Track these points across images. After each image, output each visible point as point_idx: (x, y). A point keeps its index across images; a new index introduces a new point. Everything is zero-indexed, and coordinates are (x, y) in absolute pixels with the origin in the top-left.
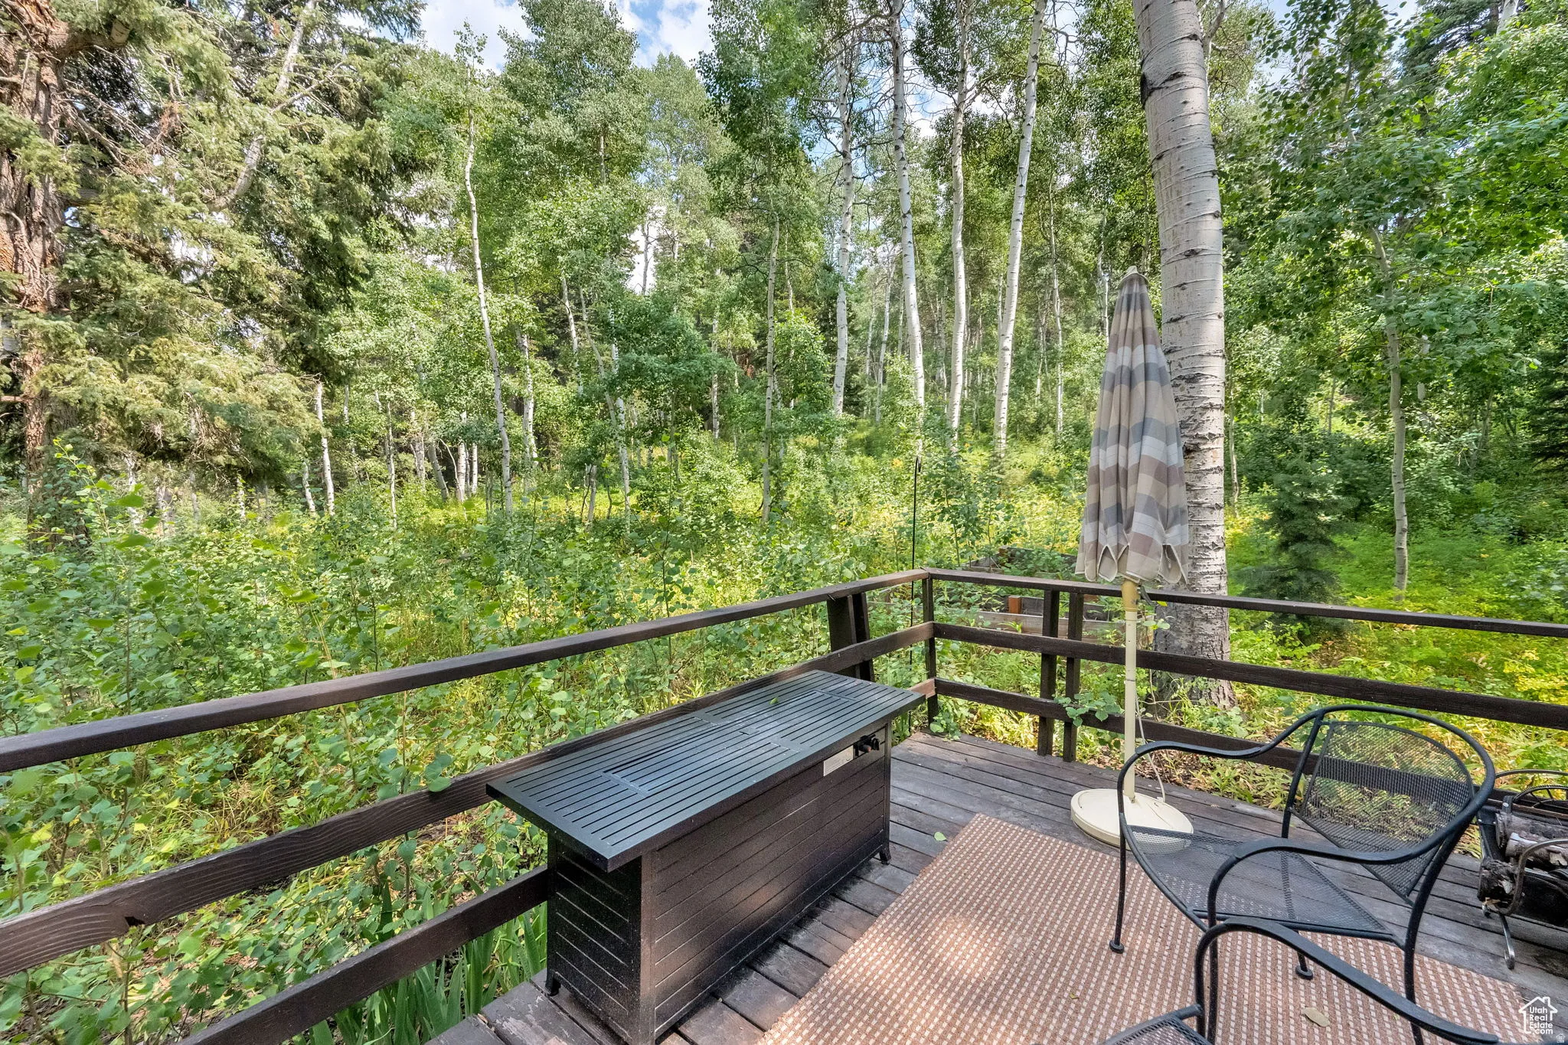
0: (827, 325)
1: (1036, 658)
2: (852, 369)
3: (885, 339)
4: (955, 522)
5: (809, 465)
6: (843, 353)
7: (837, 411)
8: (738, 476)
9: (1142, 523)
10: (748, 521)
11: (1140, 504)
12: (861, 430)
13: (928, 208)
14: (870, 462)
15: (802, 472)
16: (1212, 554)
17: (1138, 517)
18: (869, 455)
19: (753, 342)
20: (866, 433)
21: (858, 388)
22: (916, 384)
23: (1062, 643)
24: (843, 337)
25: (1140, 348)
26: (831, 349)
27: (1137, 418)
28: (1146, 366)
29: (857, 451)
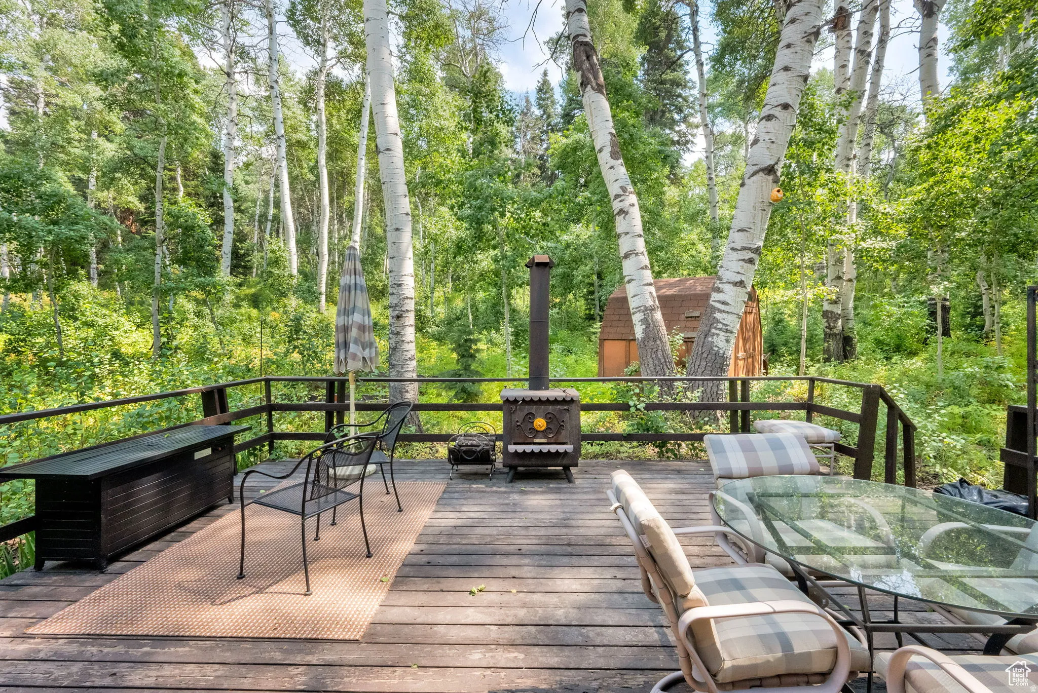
0: (215, 203)
1: (324, 413)
2: (240, 237)
3: (270, 218)
4: (301, 354)
5: (198, 315)
6: (229, 227)
7: (223, 274)
8: (126, 323)
9: (353, 348)
10: (139, 357)
11: (352, 341)
12: (249, 287)
13: (303, 129)
14: (254, 312)
15: (193, 319)
16: (409, 362)
17: (352, 345)
18: (255, 308)
19: (139, 205)
20: (253, 290)
21: (246, 254)
22: (290, 260)
23: (336, 405)
24: (229, 215)
25: (353, 277)
26: (219, 222)
27: (352, 306)
28: (355, 284)
29: (245, 304)
